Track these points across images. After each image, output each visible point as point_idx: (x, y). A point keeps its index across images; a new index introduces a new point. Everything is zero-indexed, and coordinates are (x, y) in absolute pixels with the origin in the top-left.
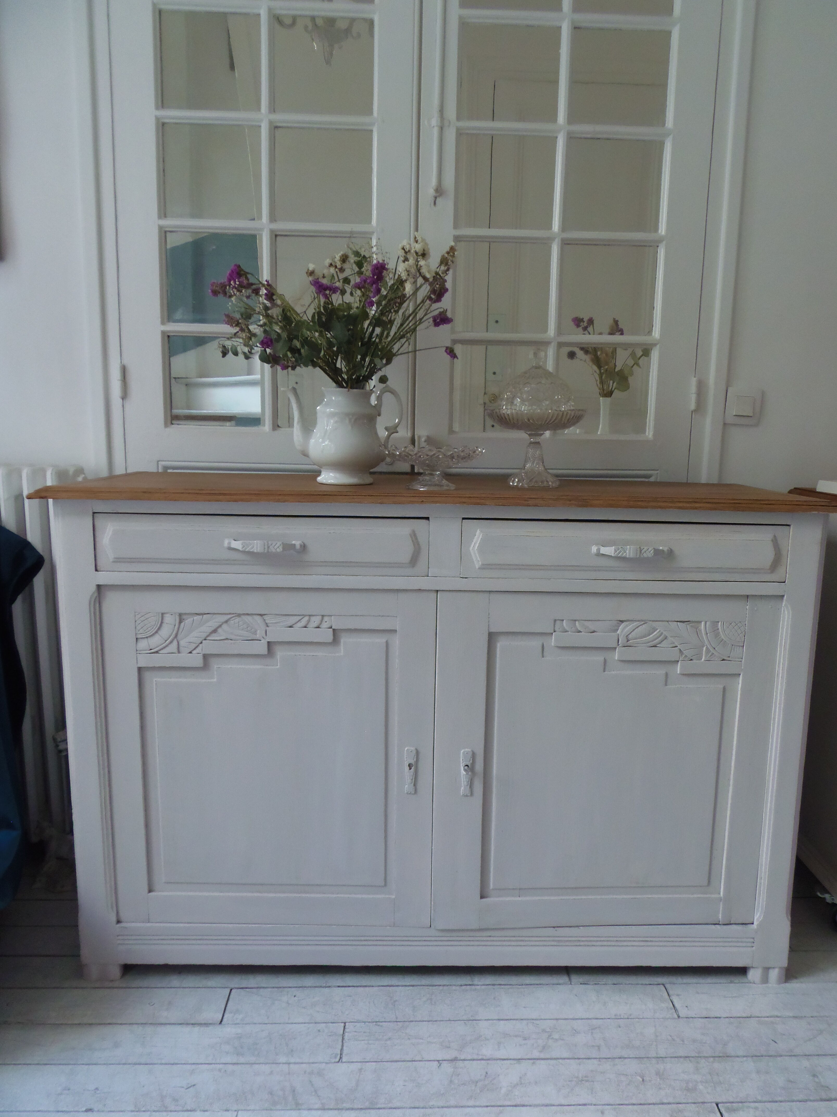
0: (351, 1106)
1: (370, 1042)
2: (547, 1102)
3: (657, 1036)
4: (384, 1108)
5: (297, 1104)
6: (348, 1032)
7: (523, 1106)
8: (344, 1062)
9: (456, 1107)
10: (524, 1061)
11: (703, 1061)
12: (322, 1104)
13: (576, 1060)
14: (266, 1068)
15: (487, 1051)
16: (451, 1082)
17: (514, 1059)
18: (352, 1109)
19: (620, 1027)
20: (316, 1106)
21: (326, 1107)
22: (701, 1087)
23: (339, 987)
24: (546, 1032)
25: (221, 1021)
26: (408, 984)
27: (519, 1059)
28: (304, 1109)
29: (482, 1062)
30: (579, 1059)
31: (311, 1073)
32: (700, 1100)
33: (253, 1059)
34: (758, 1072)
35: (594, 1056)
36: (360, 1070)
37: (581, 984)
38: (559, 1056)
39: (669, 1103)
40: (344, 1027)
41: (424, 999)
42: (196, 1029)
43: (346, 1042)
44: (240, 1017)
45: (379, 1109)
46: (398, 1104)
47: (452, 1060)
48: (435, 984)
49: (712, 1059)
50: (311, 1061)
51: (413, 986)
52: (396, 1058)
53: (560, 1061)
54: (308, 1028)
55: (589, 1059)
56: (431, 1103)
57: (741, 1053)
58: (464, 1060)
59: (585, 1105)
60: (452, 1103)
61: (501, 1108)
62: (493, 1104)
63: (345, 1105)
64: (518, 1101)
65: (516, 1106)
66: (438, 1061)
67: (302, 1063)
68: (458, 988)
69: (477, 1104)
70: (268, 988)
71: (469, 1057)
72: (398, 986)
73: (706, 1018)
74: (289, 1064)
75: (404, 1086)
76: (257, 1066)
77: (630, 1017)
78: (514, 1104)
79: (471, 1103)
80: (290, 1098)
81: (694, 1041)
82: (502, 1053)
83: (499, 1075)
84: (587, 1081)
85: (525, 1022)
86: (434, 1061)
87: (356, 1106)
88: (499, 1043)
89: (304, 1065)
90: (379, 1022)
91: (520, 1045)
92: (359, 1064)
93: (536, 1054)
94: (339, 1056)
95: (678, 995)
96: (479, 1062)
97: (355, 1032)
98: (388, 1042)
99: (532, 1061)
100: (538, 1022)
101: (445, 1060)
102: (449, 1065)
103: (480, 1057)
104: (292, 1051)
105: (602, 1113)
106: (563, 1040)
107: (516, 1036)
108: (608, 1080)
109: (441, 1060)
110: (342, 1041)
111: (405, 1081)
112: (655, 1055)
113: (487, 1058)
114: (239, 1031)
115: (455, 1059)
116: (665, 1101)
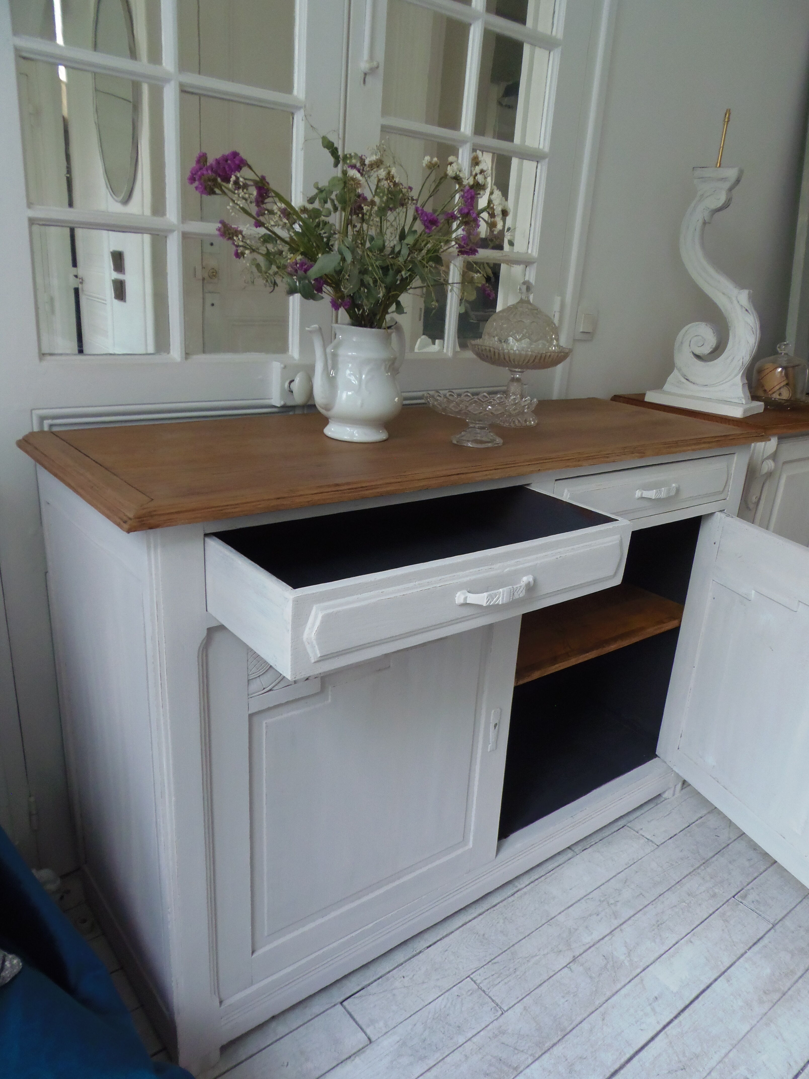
0: (552, 1043)
1: (506, 981)
2: (657, 955)
3: (661, 867)
4: (574, 1028)
5: (516, 1069)
6: (480, 983)
7: (648, 967)
8: (507, 1010)
9: (614, 995)
10: (614, 932)
11: (699, 871)
12: (531, 1055)
13: (641, 912)
14: (457, 1056)
15: (587, 939)
16: (591, 977)
17: (608, 935)
18: (554, 1045)
19: (637, 872)
20: (530, 1061)
21: (537, 1056)
22: (717, 891)
23: (428, 947)
24: (603, 901)
25: (369, 1039)
26: (475, 915)
27: (611, 932)
28: (524, 1069)
29: (593, 948)
30: (641, 910)
31: (495, 1036)
32: (725, 900)
33: (438, 1056)
34: (730, 862)
35: (647, 903)
36: (525, 1008)
37: (583, 851)
38: (629, 916)
39: (714, 913)
40: (472, 979)
41: (501, 921)
42: (357, 1060)
43: (489, 993)
44: (381, 1024)
45: (571, 1031)
46: (579, 1019)
47: (573, 960)
48: (494, 903)
49: (702, 867)
50: (484, 1026)
51: (480, 915)
52: (538, 982)
53: (633, 918)
54: (448, 999)
55: (646, 906)
56: (597, 1003)
57: (711, 854)
58: (580, 955)
59: (677, 943)
60: (609, 994)
61: (639, 977)
62: (631, 977)
63: (548, 1045)
64: (643, 965)
65: (644, 970)
66: (566, 966)
67: (479, 1033)
68: (512, 898)
69: (623, 984)
70: (372, 983)
71: (582, 951)
72: (470, 921)
73: (671, 838)
74: (470, 1039)
75: (567, 1001)
76: (448, 1059)
77: (636, 861)
78: (642, 969)
79: (619, 986)
80: (506, 1069)
81: (682, 859)
82: (596, 936)
83: (612, 953)
84: (661, 924)
85: (583, 901)
86: (563, 968)
87: (555, 1041)
88: (587, 927)
89: (482, 1033)
90: (492, 960)
91: (600, 921)
92: (518, 1004)
93: (616, 923)
94: (498, 1008)
95: (641, 829)
96: (591, 950)
97: (485, 979)
98: (518, 973)
99: (619, 929)
100: (590, 896)
101: (569, 963)
102: (576, 964)
103: (588, 946)
104: (459, 1027)
105: (691, 942)
106: (618, 901)
107: (590, 915)
108: (670, 916)
109: (567, 965)
110: (485, 994)
111: (563, 997)
112: (675, 883)
113: (592, 944)
114: (396, 1038)
115: (574, 959)
116: (711, 912)
